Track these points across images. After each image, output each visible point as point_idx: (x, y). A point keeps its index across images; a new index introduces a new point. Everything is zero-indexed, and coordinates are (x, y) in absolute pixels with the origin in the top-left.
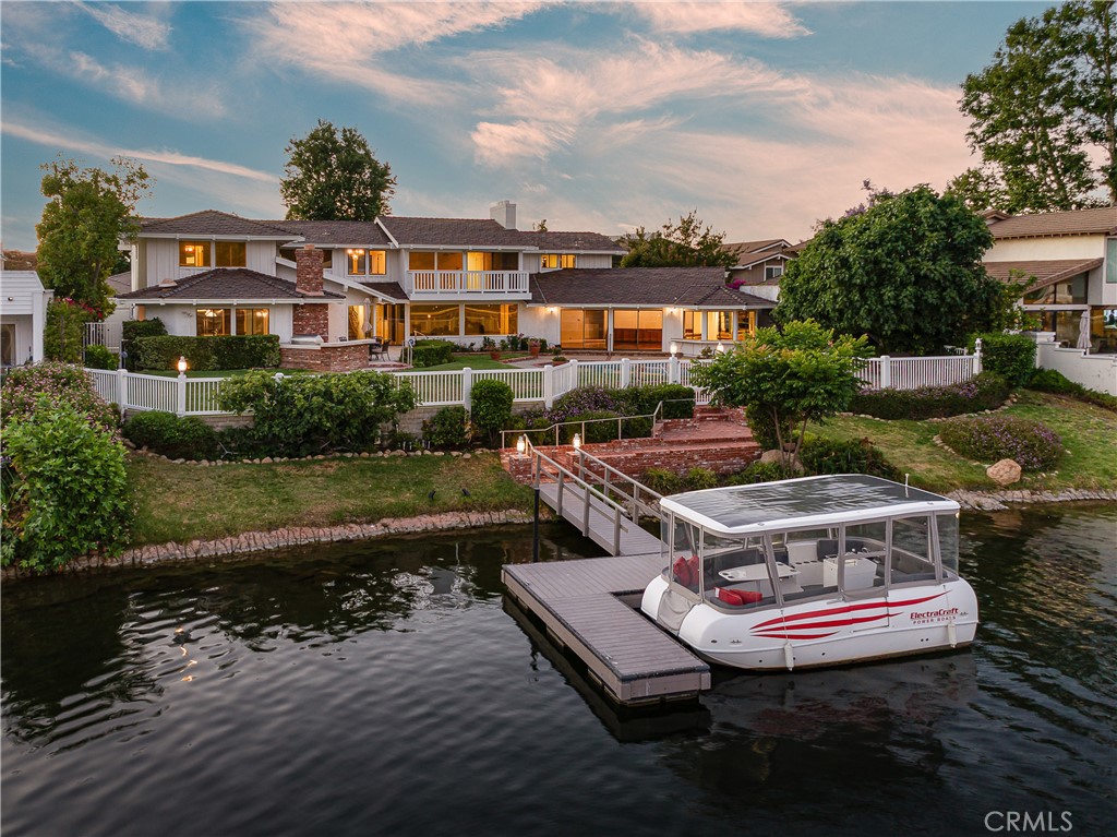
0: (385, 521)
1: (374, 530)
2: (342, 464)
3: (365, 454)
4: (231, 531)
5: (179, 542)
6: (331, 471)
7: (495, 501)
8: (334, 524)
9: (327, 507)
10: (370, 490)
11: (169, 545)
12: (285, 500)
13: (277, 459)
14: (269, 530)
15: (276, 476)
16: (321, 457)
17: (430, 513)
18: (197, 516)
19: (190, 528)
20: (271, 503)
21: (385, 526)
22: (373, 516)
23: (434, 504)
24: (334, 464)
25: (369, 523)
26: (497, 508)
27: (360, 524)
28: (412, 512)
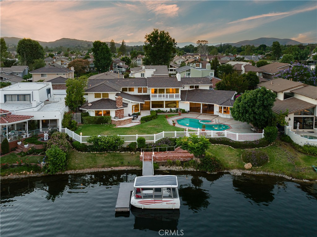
0: (112, 167)
1: (109, 169)
2: (109, 154)
3: (114, 152)
4: (83, 168)
5: (74, 170)
6: (106, 156)
7: (134, 165)
8: (102, 168)
9: (102, 164)
10: (111, 161)
11: (73, 170)
12: (95, 162)
13: (97, 152)
14: (90, 168)
15: (95, 156)
16: (106, 152)
17: (121, 166)
18: (79, 165)
19: (77, 167)
20: (92, 163)
21: (112, 168)
22: (110, 166)
23: (122, 164)
24: (107, 154)
25: (109, 168)
26: (134, 166)
27: (107, 168)
28: (117, 166)
